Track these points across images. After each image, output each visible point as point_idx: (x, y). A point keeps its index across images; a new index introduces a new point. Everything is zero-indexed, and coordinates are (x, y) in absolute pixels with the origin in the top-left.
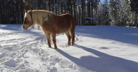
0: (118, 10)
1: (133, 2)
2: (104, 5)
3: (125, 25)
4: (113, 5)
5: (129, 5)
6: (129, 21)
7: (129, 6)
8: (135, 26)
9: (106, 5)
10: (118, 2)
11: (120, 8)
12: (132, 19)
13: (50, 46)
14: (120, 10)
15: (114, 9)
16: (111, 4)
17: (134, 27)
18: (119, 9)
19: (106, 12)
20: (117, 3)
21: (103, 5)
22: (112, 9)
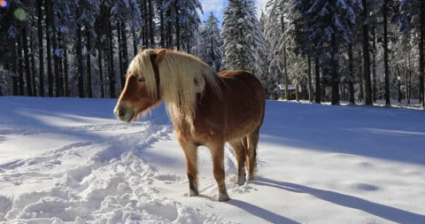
0: (252, 48)
1: (301, 27)
2: (205, 32)
3: (270, 94)
4: (237, 34)
5: (289, 33)
6: (289, 82)
7: (289, 36)
8: (307, 99)
9: (212, 33)
10: (252, 25)
11: (257, 43)
12: (298, 78)
13: (194, 190)
14: (258, 48)
15: (239, 46)
16: (232, 31)
17: (301, 101)
18: (255, 46)
19: (212, 55)
20: (249, 27)
21: (203, 33)
22: (235, 47)
